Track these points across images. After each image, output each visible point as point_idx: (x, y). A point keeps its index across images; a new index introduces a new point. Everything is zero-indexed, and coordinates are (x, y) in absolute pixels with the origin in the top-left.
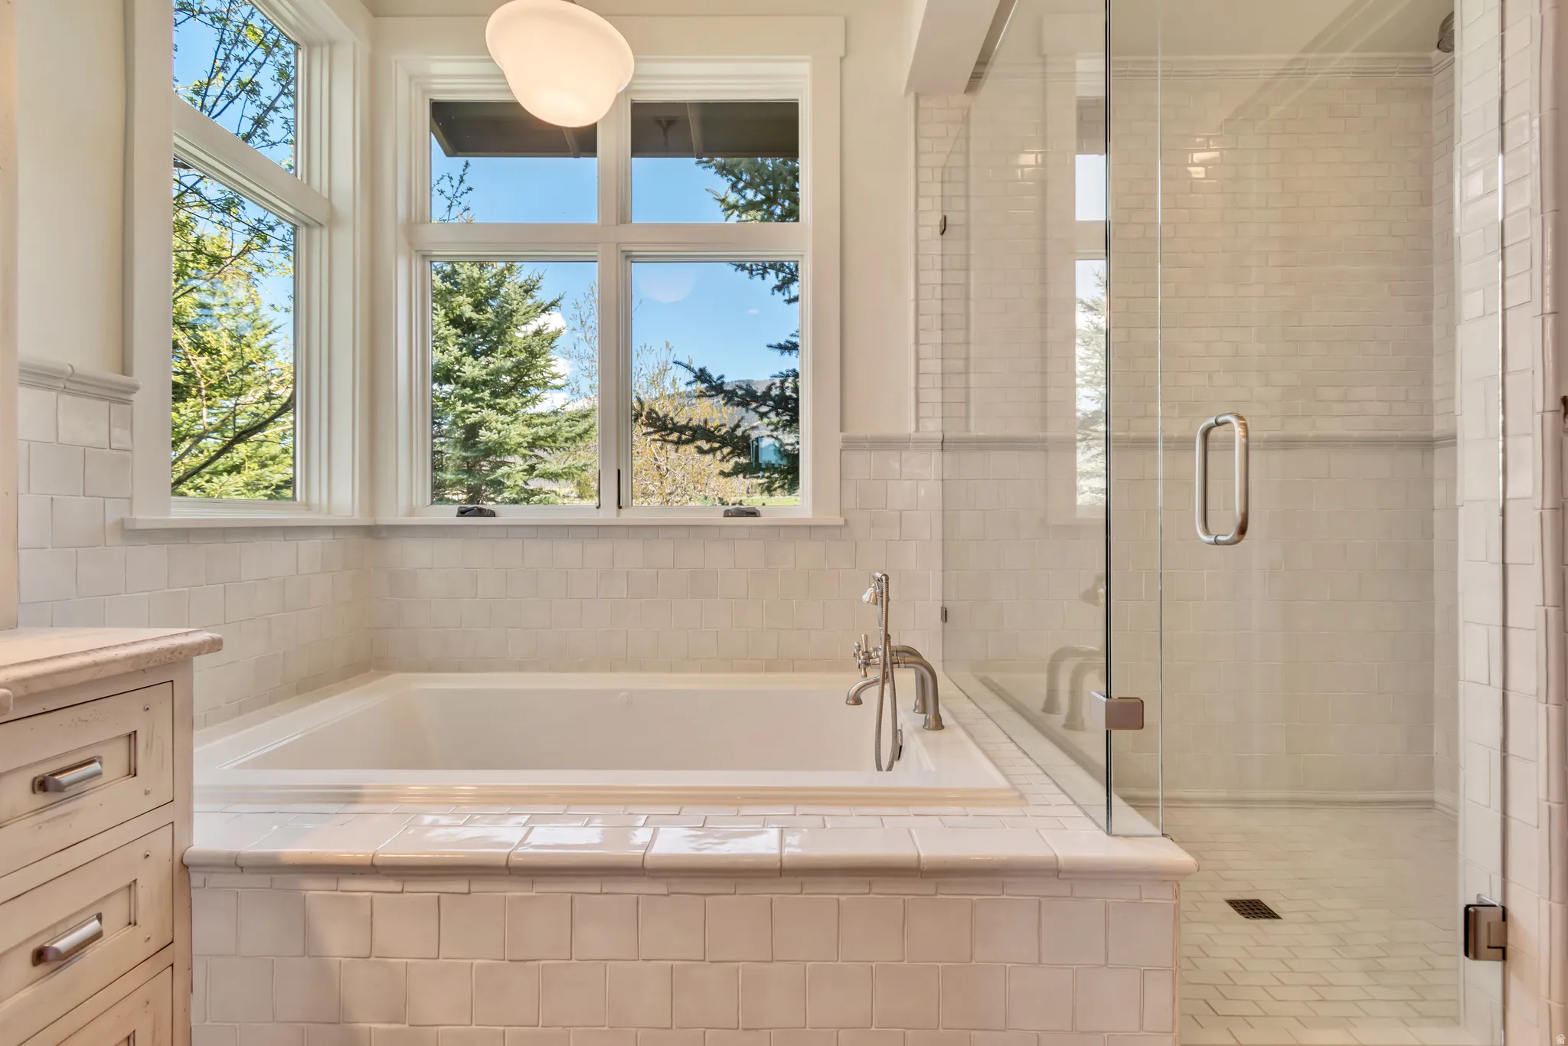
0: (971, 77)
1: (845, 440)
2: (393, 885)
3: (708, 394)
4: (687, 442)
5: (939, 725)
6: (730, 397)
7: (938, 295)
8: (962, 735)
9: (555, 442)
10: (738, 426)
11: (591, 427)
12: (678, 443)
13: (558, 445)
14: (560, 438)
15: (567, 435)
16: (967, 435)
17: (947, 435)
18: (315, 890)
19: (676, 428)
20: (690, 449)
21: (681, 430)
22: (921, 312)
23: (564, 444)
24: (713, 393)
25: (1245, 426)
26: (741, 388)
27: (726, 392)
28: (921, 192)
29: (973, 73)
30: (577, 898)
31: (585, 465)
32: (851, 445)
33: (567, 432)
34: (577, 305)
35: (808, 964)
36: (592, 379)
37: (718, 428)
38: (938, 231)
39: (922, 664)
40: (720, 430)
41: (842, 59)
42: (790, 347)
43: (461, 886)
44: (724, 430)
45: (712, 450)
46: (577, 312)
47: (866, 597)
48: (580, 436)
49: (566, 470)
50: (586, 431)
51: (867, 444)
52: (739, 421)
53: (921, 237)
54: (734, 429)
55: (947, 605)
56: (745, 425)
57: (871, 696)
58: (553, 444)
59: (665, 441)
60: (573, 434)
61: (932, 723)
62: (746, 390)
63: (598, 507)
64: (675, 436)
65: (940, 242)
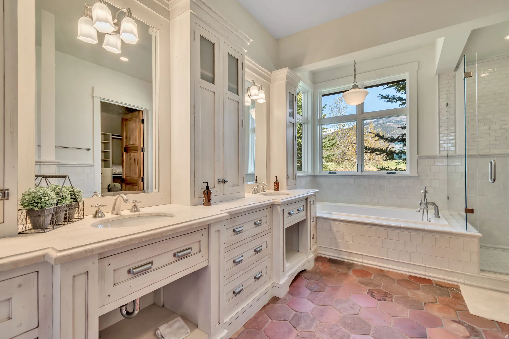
0: (456, 68)
1: (418, 157)
2: (342, 223)
3: (379, 139)
4: (372, 152)
5: (439, 217)
6: (386, 140)
7: (446, 121)
8: (444, 219)
9: (325, 148)
10: (388, 147)
11: (335, 143)
12: (371, 153)
13: (325, 149)
14: (326, 147)
15: (328, 146)
16: (455, 154)
17: (448, 155)
18: (332, 222)
19: (369, 149)
20: (374, 154)
21: (372, 149)
22: (441, 126)
23: (327, 148)
24: (381, 139)
25: (495, 163)
26: (389, 138)
27: (385, 139)
28: (440, 97)
29: (456, 67)
30: (368, 228)
31: (334, 154)
32: (420, 158)
33: (328, 145)
34: (330, 106)
35: (405, 242)
36: (335, 128)
37: (382, 149)
38: (446, 106)
39: (436, 206)
40: (383, 149)
41: (417, 71)
42: (404, 127)
43: (351, 224)
44: (384, 149)
45: (380, 154)
46: (330, 108)
47: (422, 191)
48: (332, 146)
49: (328, 156)
50: (334, 144)
51: (425, 158)
52: (389, 146)
53: (440, 108)
54: (387, 148)
55: (449, 196)
56: (390, 147)
57: (421, 211)
58: (324, 149)
59: (367, 152)
60: (330, 145)
61: (437, 217)
62: (391, 138)
63: (357, 172)
64: (369, 151)
65: (446, 109)
